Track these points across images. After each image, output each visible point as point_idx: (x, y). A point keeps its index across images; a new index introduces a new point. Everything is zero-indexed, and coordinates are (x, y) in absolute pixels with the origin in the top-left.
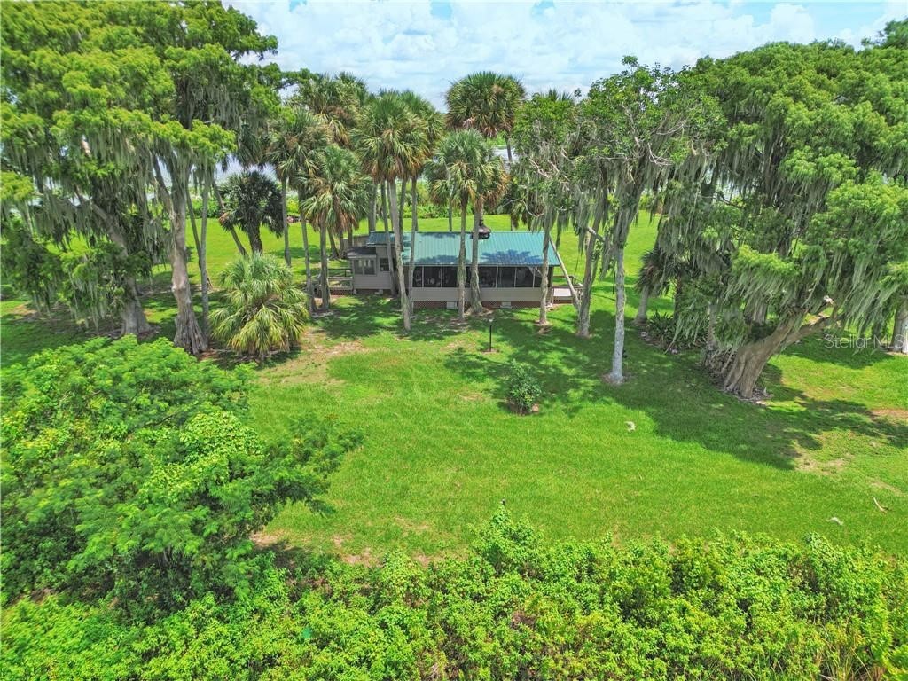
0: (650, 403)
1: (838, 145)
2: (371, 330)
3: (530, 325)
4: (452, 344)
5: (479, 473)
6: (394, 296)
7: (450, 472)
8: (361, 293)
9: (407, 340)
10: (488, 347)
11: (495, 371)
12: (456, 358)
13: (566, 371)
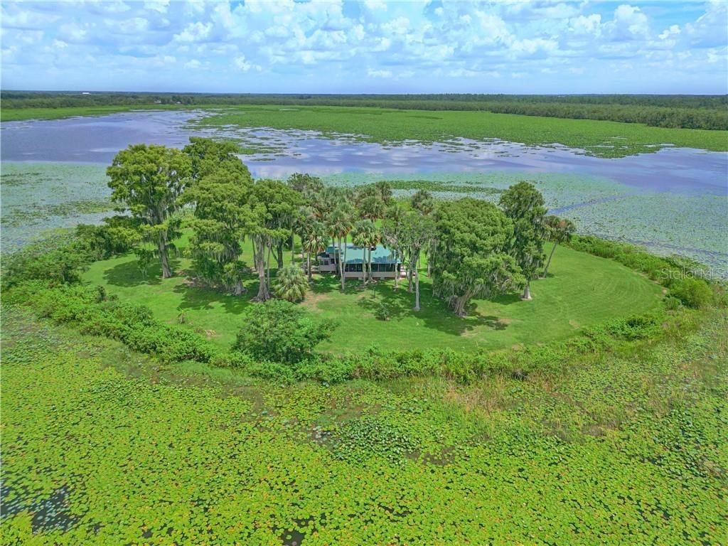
0: (426, 317)
1: (466, 245)
2: (329, 290)
3: (391, 287)
4: (361, 296)
5: (368, 337)
6: (337, 274)
7: (360, 337)
8: (323, 273)
9: (343, 294)
10: (374, 297)
11: (376, 306)
12: (362, 301)
13: (401, 306)
